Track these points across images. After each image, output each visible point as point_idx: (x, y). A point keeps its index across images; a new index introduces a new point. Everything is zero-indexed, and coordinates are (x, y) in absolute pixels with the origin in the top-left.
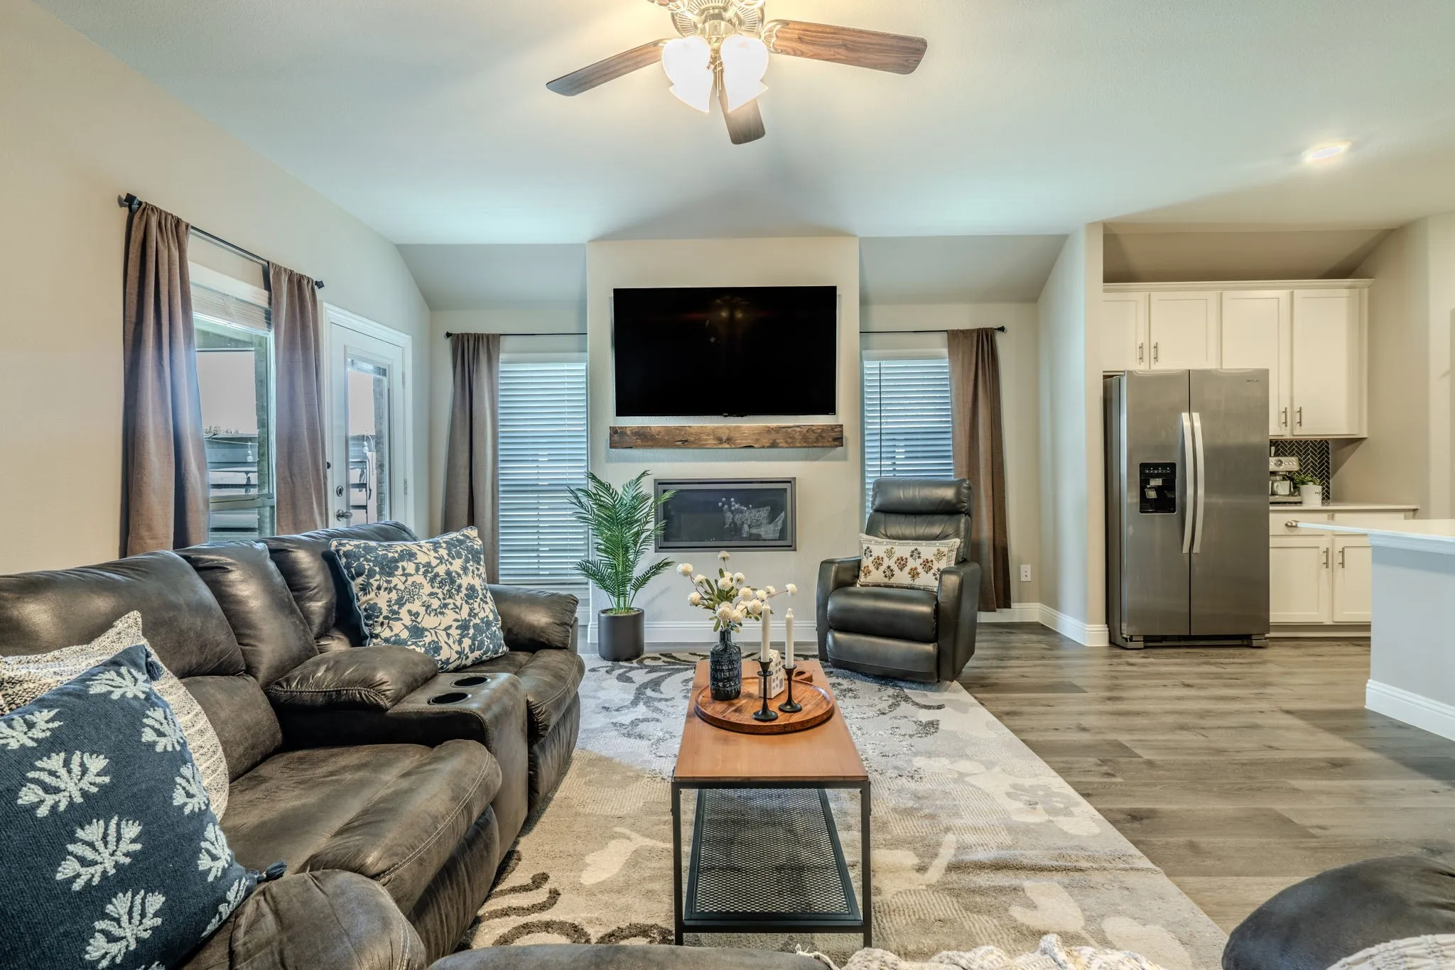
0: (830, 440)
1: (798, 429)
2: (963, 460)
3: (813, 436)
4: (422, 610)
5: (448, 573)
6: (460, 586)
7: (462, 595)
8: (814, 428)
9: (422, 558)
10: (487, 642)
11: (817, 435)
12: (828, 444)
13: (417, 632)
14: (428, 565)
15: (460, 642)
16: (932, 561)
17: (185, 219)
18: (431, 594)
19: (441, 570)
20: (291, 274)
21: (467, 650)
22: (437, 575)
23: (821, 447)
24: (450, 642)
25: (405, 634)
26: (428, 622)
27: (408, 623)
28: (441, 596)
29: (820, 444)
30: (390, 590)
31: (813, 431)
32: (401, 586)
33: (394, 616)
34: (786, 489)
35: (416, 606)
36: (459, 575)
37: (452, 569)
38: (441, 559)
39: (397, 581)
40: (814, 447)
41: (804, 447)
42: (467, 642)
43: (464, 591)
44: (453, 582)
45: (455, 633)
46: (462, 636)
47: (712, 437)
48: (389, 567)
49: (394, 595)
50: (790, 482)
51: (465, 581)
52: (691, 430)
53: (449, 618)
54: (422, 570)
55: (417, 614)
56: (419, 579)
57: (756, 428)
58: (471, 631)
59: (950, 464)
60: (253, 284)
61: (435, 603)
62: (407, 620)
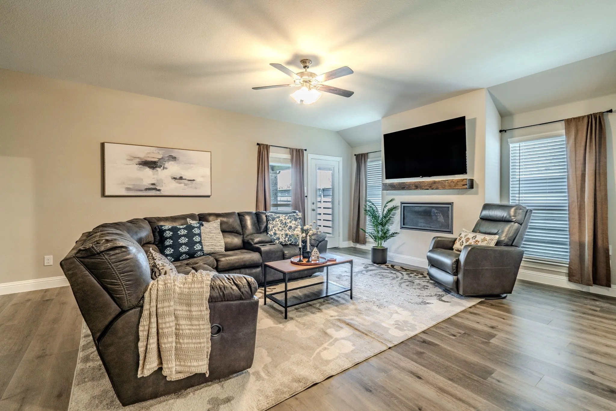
0: (461, 185)
1: (447, 182)
2: (575, 194)
3: (453, 184)
4: (277, 230)
5: (285, 222)
6: (287, 226)
7: (287, 228)
8: (454, 181)
9: (281, 218)
10: (292, 240)
11: (455, 184)
12: (460, 188)
13: (275, 234)
14: (282, 220)
15: (285, 238)
16: (479, 241)
17: (269, 144)
18: (280, 226)
19: (284, 221)
20: (296, 150)
21: (287, 241)
22: (283, 222)
23: (457, 189)
24: (283, 238)
25: (273, 234)
26: (278, 232)
27: (274, 232)
28: (282, 227)
29: (456, 188)
30: (272, 224)
31: (453, 182)
32: (274, 224)
33: (272, 230)
34: (449, 207)
35: (276, 228)
36: (288, 223)
37: (287, 221)
38: (285, 219)
39: (274, 222)
40: (454, 189)
41: (450, 189)
42: (287, 239)
43: (288, 227)
44: (286, 224)
45: (284, 236)
46: (286, 237)
47: (414, 186)
48: (273, 219)
49: (273, 226)
50: (451, 204)
51: (289, 225)
52: (407, 183)
53: (283, 232)
54: (280, 221)
55: (276, 230)
56: (279, 223)
57: (430, 182)
58: (288, 236)
59: (566, 196)
60: (287, 154)
61: (280, 228)
62: (274, 231)
